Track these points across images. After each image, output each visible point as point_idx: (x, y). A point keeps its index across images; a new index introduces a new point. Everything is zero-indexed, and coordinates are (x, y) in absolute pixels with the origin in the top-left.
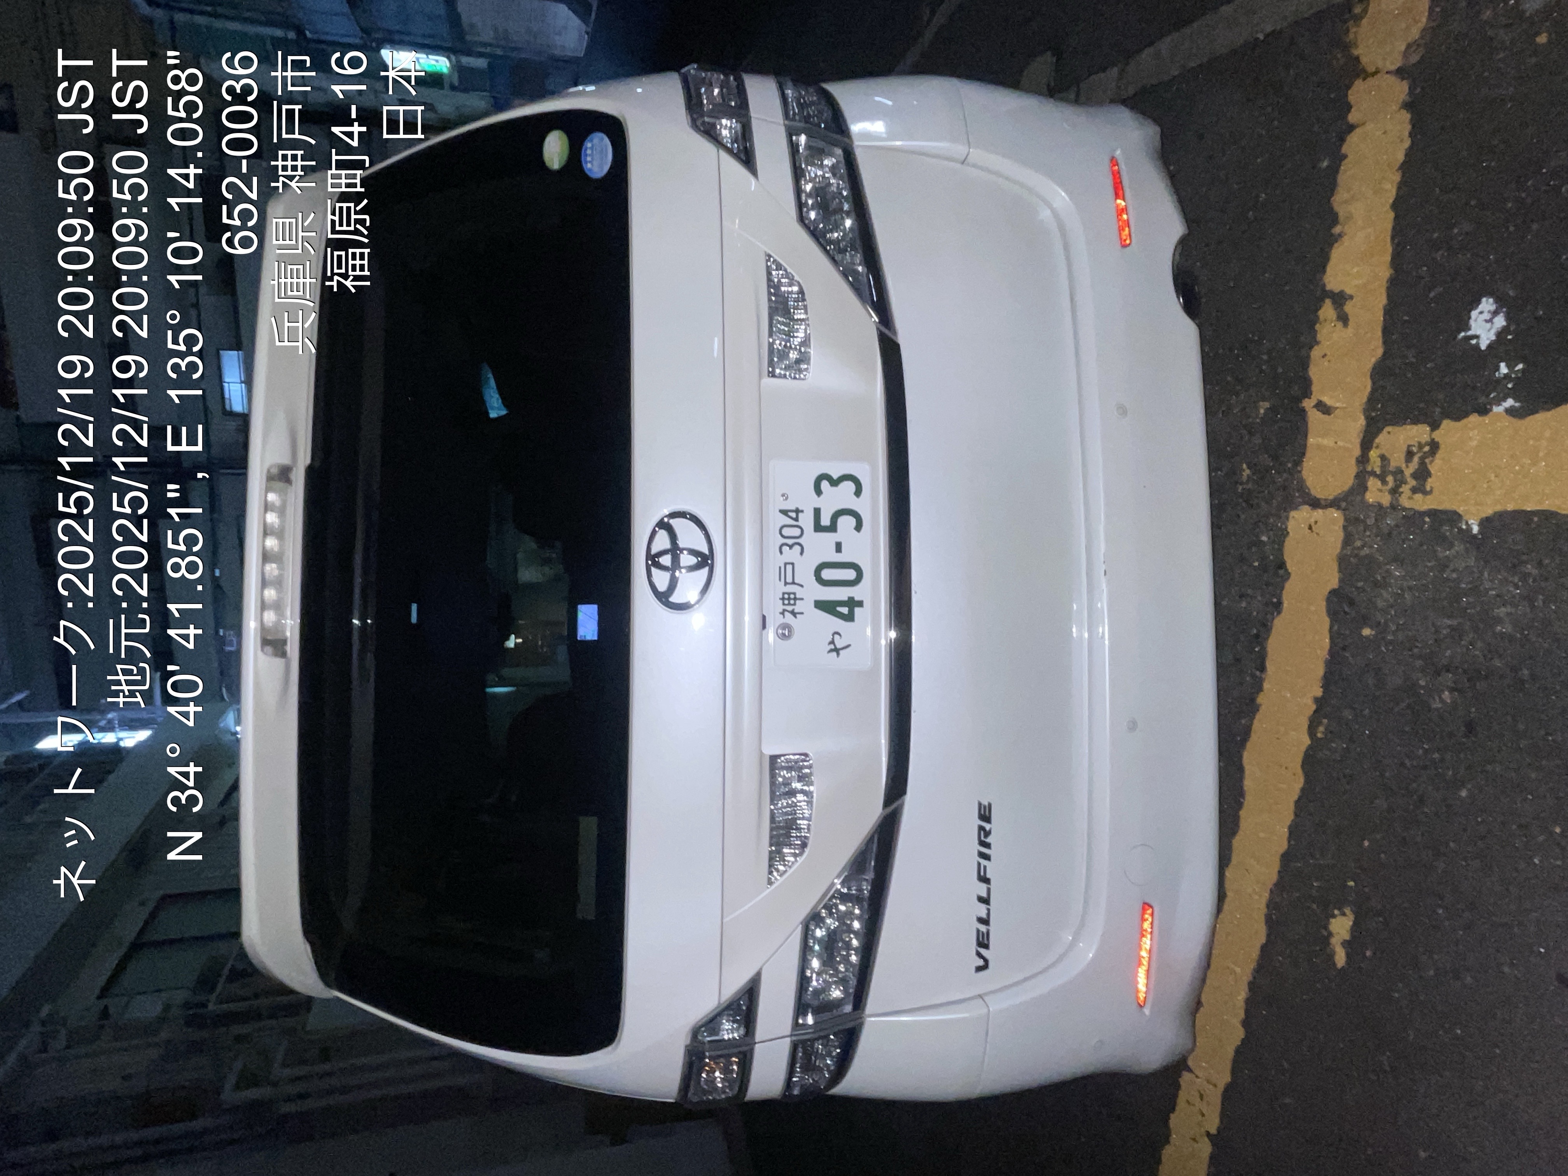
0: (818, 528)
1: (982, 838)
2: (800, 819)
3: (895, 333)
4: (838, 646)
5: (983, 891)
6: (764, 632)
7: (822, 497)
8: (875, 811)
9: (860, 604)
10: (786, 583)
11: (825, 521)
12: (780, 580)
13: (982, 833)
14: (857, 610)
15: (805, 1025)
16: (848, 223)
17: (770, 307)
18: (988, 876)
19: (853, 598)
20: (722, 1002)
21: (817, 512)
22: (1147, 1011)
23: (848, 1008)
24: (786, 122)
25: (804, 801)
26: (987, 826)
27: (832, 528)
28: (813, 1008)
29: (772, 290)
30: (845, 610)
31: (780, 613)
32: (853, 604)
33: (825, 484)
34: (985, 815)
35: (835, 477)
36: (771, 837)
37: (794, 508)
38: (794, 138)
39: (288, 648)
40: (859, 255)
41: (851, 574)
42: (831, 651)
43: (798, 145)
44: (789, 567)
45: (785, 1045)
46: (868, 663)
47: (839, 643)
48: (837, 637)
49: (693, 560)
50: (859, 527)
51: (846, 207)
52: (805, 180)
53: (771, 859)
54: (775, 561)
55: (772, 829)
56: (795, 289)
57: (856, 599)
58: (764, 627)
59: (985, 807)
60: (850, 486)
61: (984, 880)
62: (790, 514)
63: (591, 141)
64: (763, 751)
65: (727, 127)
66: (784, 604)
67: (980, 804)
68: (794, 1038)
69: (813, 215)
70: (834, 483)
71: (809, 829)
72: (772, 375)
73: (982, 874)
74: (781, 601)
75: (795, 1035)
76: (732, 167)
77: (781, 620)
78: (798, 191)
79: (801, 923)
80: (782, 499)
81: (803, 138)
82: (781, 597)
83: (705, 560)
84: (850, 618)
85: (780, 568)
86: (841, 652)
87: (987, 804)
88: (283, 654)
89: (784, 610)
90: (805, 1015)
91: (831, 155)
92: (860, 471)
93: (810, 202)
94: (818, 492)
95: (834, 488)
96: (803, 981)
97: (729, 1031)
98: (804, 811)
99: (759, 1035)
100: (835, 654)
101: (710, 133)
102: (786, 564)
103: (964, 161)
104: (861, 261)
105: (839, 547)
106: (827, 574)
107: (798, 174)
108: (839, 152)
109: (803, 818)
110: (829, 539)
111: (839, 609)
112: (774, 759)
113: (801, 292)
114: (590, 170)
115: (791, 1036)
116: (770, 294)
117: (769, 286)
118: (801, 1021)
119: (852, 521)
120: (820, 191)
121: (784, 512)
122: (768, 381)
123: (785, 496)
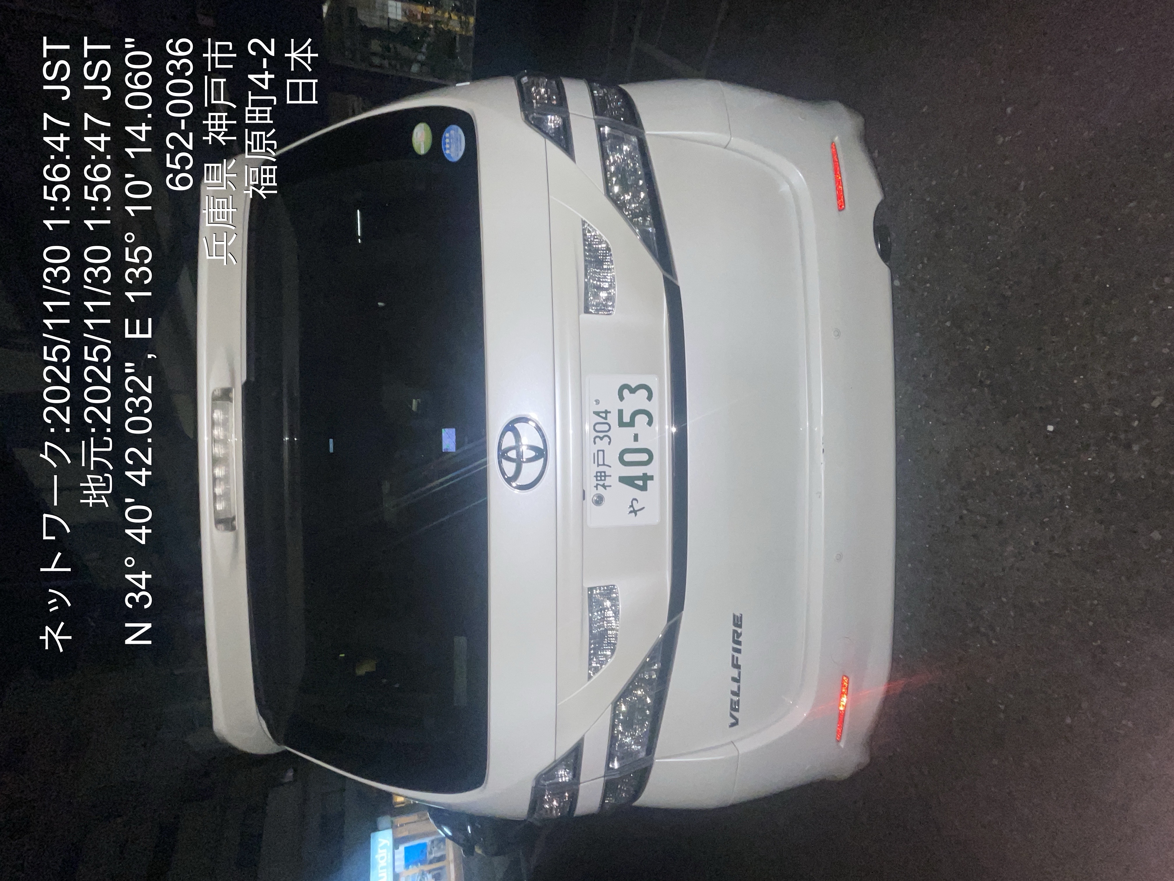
0: (622, 424)
1: (736, 639)
2: (610, 630)
3: (676, 279)
4: (636, 509)
5: (735, 673)
6: (584, 501)
7: (624, 401)
8: (662, 623)
9: (651, 478)
10: (598, 465)
11: (626, 419)
12: (594, 463)
13: (736, 635)
14: (649, 482)
15: (613, 769)
16: (642, 195)
17: (585, 260)
18: (739, 663)
19: (646, 474)
20: (556, 759)
21: (621, 412)
22: (842, 744)
23: (643, 754)
24: (596, 117)
25: (613, 617)
26: (739, 630)
27: (631, 424)
28: (618, 757)
29: (586, 247)
30: (640, 483)
31: (595, 487)
32: (646, 478)
33: (626, 392)
34: (738, 622)
35: (633, 387)
36: (590, 644)
37: (604, 410)
38: (601, 129)
39: (236, 523)
40: (649, 219)
41: (644, 457)
42: (631, 512)
43: (604, 134)
44: (601, 453)
45: (600, 783)
46: (657, 521)
47: (637, 507)
48: (635, 502)
49: (532, 454)
50: (650, 423)
51: (641, 182)
52: (610, 161)
53: (590, 660)
54: (591, 449)
55: (590, 639)
56: (604, 245)
57: (648, 474)
58: (584, 498)
59: (737, 616)
60: (643, 393)
61: (736, 666)
62: (601, 414)
63: (449, 132)
64: (584, 585)
65: (553, 121)
66: (597, 480)
67: (734, 616)
68: (606, 778)
69: (616, 189)
70: (633, 391)
71: (616, 638)
72: (587, 311)
73: (735, 662)
74: (595, 478)
75: (606, 776)
76: (555, 151)
77: (594, 492)
78: (605, 169)
79: (612, 704)
80: (595, 403)
81: (607, 130)
82: (595, 475)
83: (541, 453)
84: (644, 488)
85: (594, 454)
86: (638, 513)
87: (739, 615)
88: (233, 528)
89: (597, 484)
90: (613, 762)
91: (628, 143)
92: (652, 382)
93: (614, 179)
94: (621, 398)
95: (632, 395)
96: (613, 739)
97: (564, 776)
98: (613, 624)
99: (582, 779)
100: (633, 514)
101: (538, 125)
102: (598, 451)
103: (727, 145)
104: (650, 224)
105: (636, 438)
106: (628, 457)
107: (604, 156)
108: (634, 139)
109: (612, 629)
110: (630, 432)
111: (636, 482)
112: (591, 589)
113: (608, 249)
114: (449, 155)
115: (604, 776)
116: (585, 250)
117: (585, 245)
118: (611, 766)
119: (646, 418)
120: (621, 171)
121: (597, 413)
122: (584, 316)
123: (597, 402)
